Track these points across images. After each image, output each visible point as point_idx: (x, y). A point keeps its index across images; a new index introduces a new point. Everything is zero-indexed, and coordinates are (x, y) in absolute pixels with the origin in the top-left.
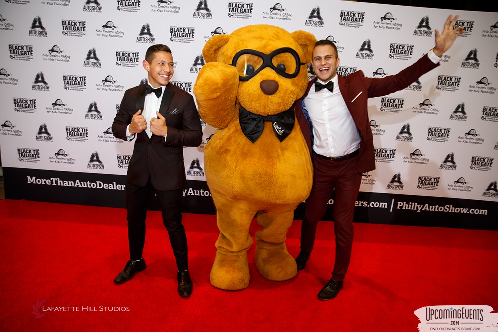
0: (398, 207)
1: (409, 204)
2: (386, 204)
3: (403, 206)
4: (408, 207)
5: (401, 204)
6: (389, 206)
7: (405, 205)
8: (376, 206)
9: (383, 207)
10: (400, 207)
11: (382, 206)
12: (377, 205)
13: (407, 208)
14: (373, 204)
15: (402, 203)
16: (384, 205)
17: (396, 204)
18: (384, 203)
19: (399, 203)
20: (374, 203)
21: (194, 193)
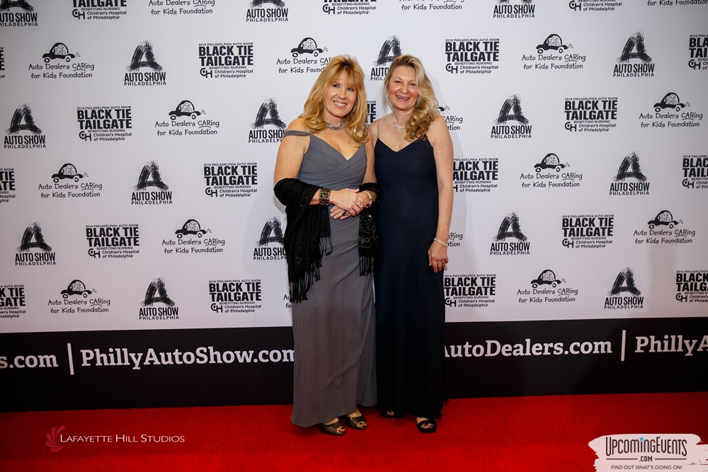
0: (638, 350)
1: (662, 340)
2: (609, 344)
3: (649, 346)
4: (663, 348)
5: (643, 341)
6: (616, 347)
7: (653, 342)
8: (583, 351)
9: (603, 351)
10: (642, 348)
11: (599, 349)
12: (586, 348)
13: (659, 350)
14: (576, 348)
15: (646, 339)
16: (603, 347)
17: (631, 344)
18: (603, 344)
19: (639, 339)
20: (578, 344)
21: (160, 360)
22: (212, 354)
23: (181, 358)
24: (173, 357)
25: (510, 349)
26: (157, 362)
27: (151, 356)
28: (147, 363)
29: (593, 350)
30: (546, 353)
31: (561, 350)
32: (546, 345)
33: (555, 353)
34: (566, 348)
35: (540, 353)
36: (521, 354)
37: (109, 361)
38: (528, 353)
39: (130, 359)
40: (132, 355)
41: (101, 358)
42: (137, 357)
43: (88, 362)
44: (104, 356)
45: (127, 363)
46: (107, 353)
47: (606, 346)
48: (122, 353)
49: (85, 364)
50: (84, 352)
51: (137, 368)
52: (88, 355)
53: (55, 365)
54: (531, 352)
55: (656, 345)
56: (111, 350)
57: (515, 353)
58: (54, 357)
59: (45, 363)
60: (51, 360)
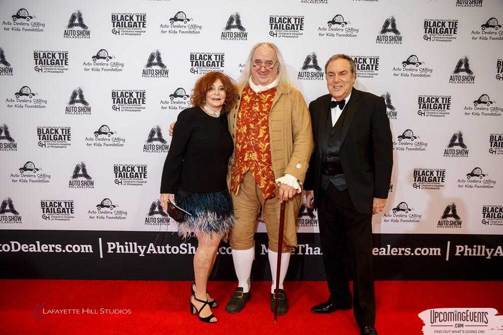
0: (457, 254)
1: (472, 248)
2: (439, 249)
3: (464, 252)
4: (472, 253)
5: (460, 249)
6: (444, 252)
7: (466, 250)
8: (423, 254)
9: (435, 254)
10: (459, 253)
11: (433, 253)
12: (425, 252)
13: (470, 254)
14: (419, 252)
15: (462, 247)
16: (436, 251)
17: (453, 250)
18: (435, 249)
19: (458, 247)
21: (157, 251)
22: (190, 248)
23: (170, 250)
24: (165, 249)
25: (378, 251)
26: (155, 252)
27: (151, 248)
28: (148, 252)
29: (429, 253)
30: (400, 254)
31: (409, 253)
32: (400, 249)
33: (405, 254)
34: (412, 251)
35: (396, 254)
36: (384, 254)
37: (125, 250)
38: (388, 254)
39: (138, 249)
40: (140, 247)
41: (120, 248)
42: (142, 248)
43: (112, 250)
44: (122, 247)
45: (136, 252)
46: (124, 245)
47: (437, 251)
48: (133, 245)
49: (110, 251)
50: (109, 244)
51: (142, 255)
52: (112, 246)
53: (91, 251)
54: (390, 253)
55: (468, 251)
56: (126, 243)
57: (380, 254)
58: (90, 246)
59: (85, 250)
60: (89, 248)
